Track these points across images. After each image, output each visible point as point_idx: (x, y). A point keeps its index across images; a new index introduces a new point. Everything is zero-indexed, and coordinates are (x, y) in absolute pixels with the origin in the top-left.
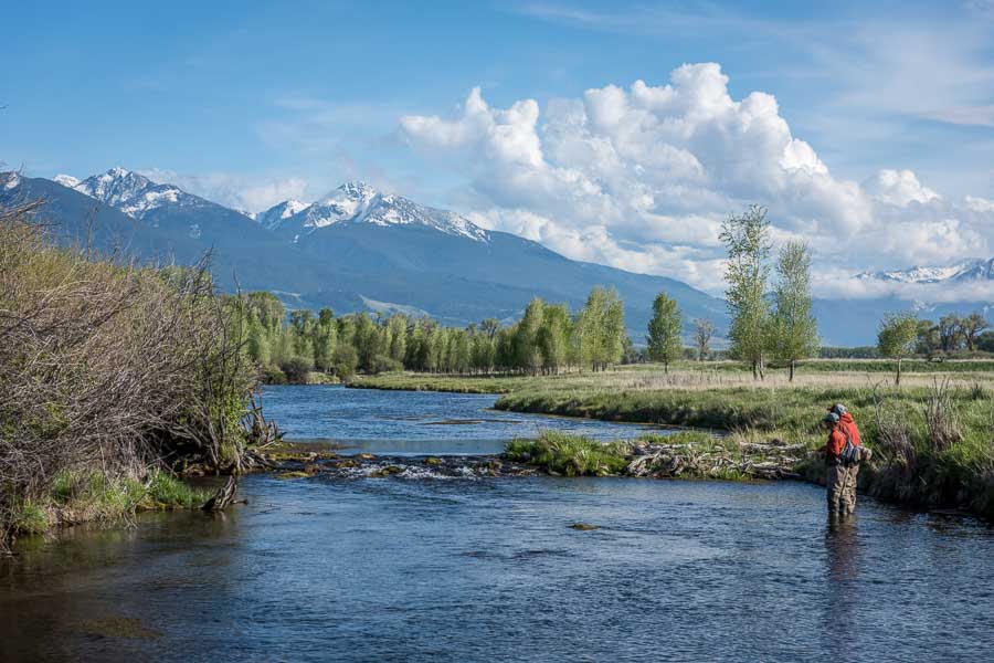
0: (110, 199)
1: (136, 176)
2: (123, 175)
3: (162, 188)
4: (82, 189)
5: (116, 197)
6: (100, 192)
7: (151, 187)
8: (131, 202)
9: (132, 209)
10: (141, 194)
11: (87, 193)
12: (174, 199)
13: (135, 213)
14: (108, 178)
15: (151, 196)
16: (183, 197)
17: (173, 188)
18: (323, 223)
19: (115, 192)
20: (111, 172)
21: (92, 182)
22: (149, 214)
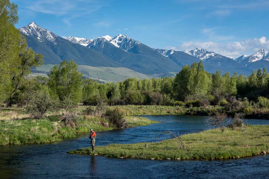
0: (197, 56)
1: (204, 50)
2: (200, 50)
3: (211, 52)
4: (189, 53)
5: (198, 55)
6: (194, 54)
7: (207, 52)
8: (202, 57)
9: (203, 58)
10: (205, 54)
11: (191, 55)
12: (213, 55)
13: (203, 59)
14: (196, 50)
15: (207, 55)
16: (216, 55)
17: (213, 52)
18: (253, 61)
19: (198, 54)
20: (197, 49)
21: (192, 52)
22: (207, 60)
